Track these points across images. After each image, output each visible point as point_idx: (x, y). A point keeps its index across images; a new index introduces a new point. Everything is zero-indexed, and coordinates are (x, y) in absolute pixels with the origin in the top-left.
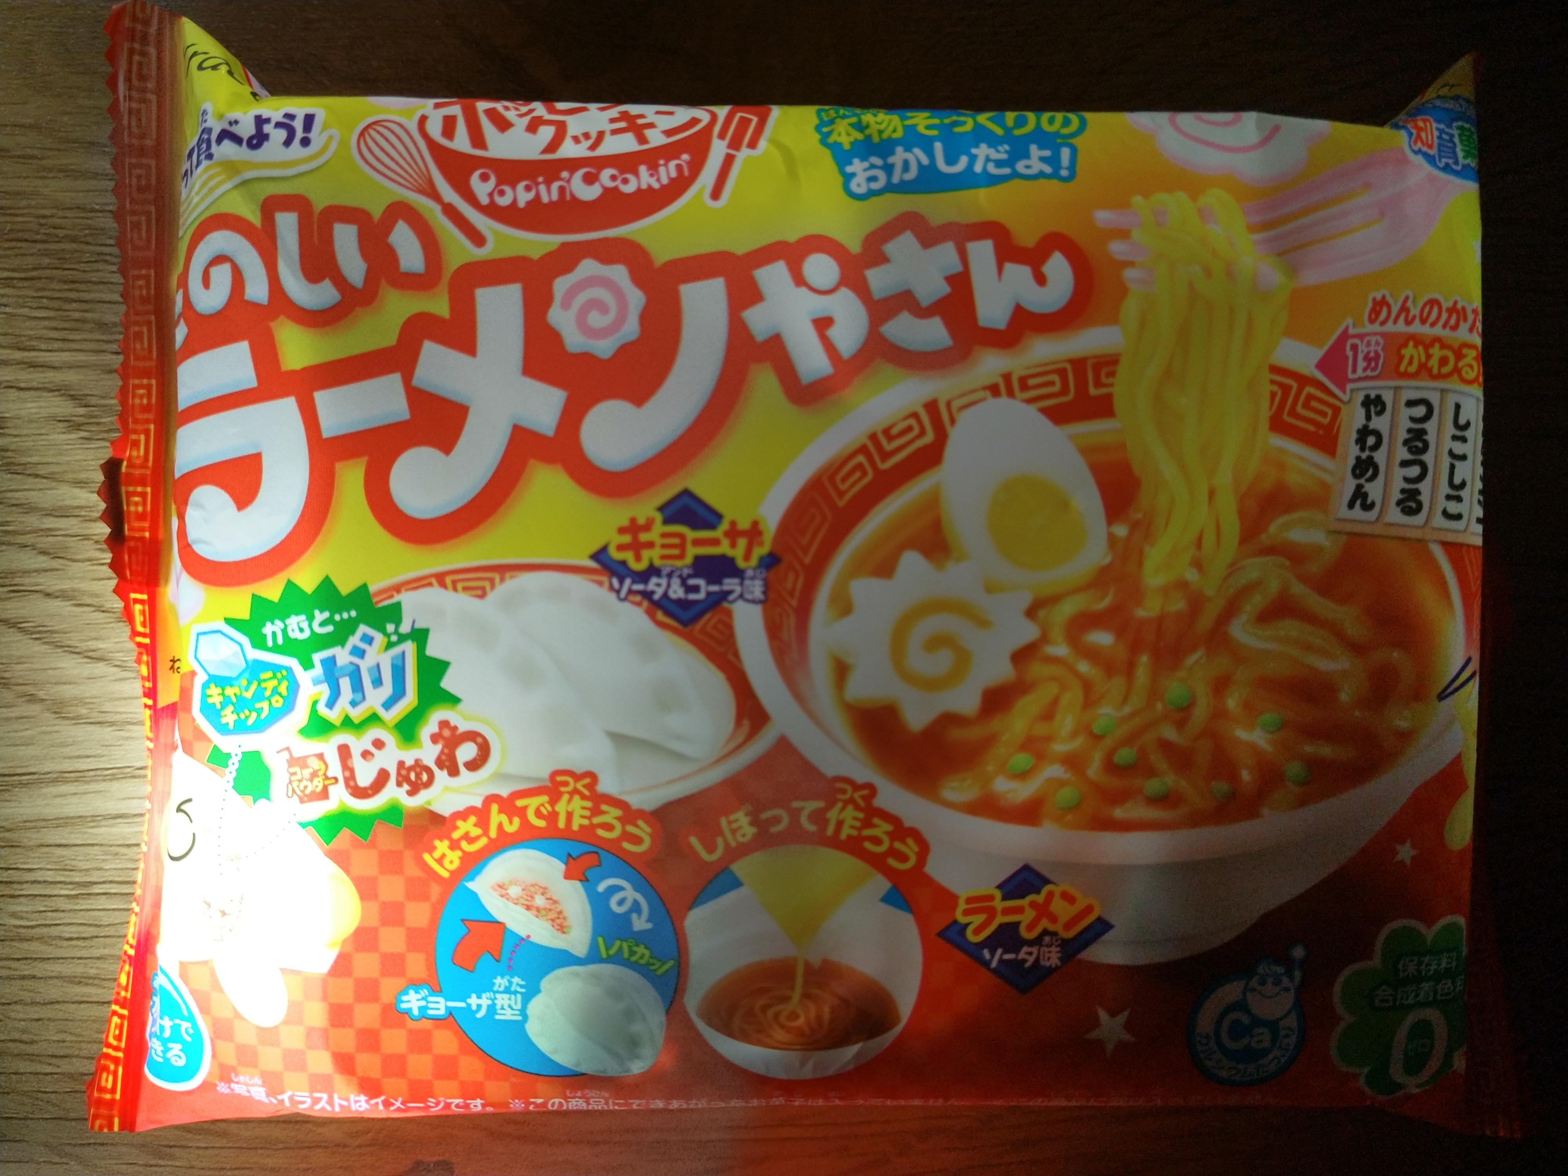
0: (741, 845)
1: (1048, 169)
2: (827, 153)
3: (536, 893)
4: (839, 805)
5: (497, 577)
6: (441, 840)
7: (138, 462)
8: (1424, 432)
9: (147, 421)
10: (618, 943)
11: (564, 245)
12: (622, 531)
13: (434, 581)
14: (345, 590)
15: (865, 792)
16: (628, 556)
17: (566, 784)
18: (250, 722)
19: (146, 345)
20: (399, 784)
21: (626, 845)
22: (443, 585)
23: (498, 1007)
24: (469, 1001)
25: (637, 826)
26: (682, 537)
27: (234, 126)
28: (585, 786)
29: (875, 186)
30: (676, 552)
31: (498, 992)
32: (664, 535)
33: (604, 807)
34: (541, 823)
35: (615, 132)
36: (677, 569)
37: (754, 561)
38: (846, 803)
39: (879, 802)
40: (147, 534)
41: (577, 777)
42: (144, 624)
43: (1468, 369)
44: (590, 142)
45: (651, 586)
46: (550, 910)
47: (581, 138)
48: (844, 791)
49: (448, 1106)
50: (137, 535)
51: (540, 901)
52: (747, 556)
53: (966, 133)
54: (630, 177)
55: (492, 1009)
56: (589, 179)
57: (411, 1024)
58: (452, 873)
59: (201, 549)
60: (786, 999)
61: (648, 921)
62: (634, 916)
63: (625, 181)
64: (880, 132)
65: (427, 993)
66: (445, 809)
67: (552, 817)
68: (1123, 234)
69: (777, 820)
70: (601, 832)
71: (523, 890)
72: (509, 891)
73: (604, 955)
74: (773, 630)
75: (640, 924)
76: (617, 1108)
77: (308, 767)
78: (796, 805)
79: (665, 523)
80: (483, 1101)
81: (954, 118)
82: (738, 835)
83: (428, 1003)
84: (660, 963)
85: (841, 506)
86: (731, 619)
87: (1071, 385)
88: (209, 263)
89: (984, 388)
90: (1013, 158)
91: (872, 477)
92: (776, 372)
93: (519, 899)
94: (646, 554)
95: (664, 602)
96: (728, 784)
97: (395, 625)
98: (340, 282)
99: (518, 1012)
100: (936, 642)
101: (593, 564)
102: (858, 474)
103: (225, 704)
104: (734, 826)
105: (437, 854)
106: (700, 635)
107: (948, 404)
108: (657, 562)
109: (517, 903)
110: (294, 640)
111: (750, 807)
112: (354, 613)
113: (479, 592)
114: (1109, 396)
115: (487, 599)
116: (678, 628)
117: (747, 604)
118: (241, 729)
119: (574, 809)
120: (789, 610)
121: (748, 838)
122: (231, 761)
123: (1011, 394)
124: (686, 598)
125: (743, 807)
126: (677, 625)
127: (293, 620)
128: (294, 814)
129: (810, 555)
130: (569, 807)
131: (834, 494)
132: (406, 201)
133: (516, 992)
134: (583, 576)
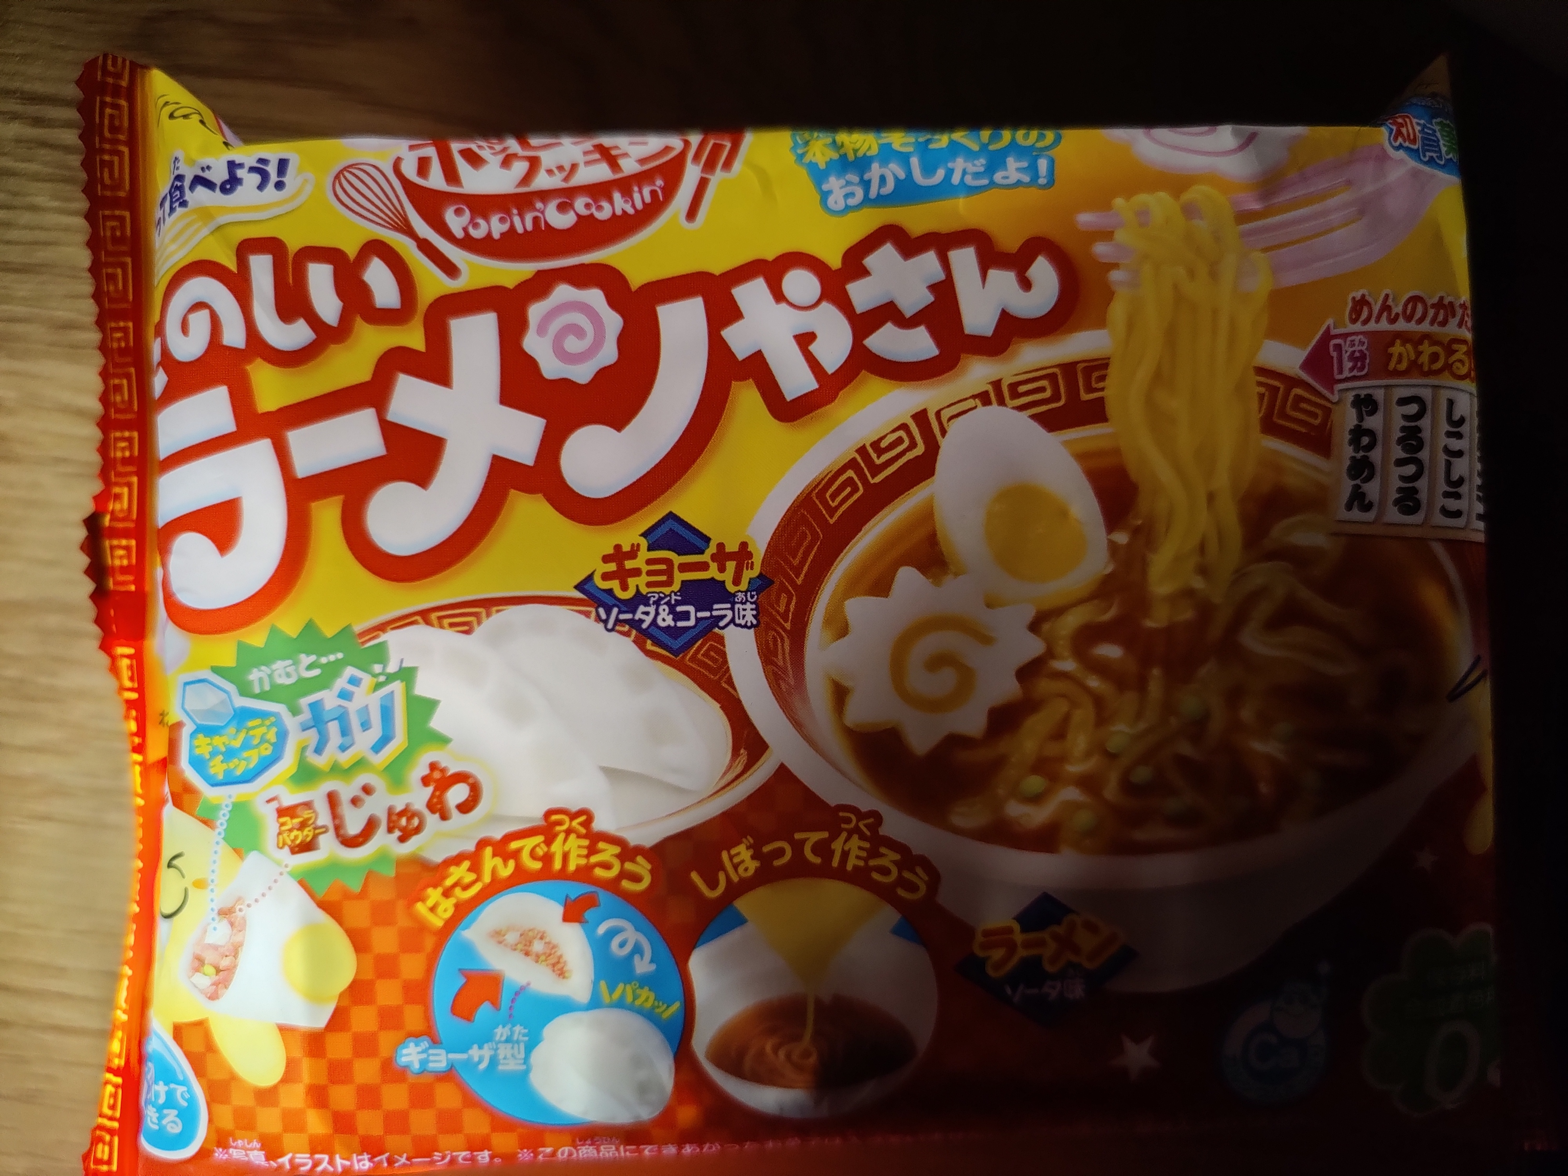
0: (742, 880)
1: (1026, 179)
2: (803, 173)
3: (534, 938)
4: (844, 835)
5: (483, 612)
6: (435, 886)
7: (121, 515)
8: (1418, 430)
9: (130, 474)
10: (621, 987)
11: (539, 273)
12: (606, 559)
13: (418, 618)
14: (329, 631)
15: (871, 820)
16: (614, 585)
17: (560, 823)
18: (239, 772)
19: (126, 397)
20: (390, 830)
21: (626, 884)
22: (428, 622)
23: (501, 1057)
24: (470, 1052)
25: (635, 863)
26: (668, 562)
27: (207, 171)
28: (581, 824)
29: (852, 202)
30: (663, 578)
31: (500, 1042)
32: (649, 562)
33: (601, 845)
34: (537, 865)
35: (587, 163)
36: (666, 596)
37: (744, 586)
38: (851, 833)
39: (885, 830)
40: (133, 588)
41: (573, 816)
42: (131, 679)
43: (1459, 364)
44: (564, 174)
45: (639, 616)
46: (549, 955)
47: (556, 171)
48: (848, 820)
49: (453, 1161)
50: (121, 589)
51: (538, 947)
52: (737, 581)
53: (941, 150)
54: (606, 205)
55: (494, 1059)
56: (563, 208)
57: (411, 1079)
58: (446, 921)
59: (183, 598)
60: (797, 1038)
61: (652, 961)
62: (636, 959)
63: (600, 208)
64: (855, 151)
65: (427, 1046)
66: (436, 856)
67: (547, 859)
68: (1106, 236)
69: (780, 852)
70: (599, 872)
71: (521, 935)
72: (506, 937)
73: (607, 999)
74: (767, 655)
75: (643, 966)
76: (628, 1153)
77: (297, 817)
78: (798, 836)
79: (650, 548)
80: (490, 1152)
81: (929, 136)
82: (741, 870)
83: (429, 1056)
84: (665, 1005)
85: (832, 523)
86: (724, 646)
87: (1062, 390)
88: (187, 310)
89: (974, 397)
90: (991, 169)
91: (863, 491)
92: (759, 390)
93: (516, 945)
94: (632, 582)
95: (654, 631)
96: (728, 816)
97: (382, 666)
98: (314, 321)
99: (523, 1061)
100: (938, 662)
101: (578, 595)
102: (849, 489)
103: (214, 754)
104: (736, 860)
105: (430, 903)
106: (691, 664)
107: (938, 414)
108: (644, 590)
109: (515, 950)
110: (281, 685)
111: (752, 841)
112: (340, 655)
113: (465, 628)
114: (1101, 400)
115: (474, 634)
116: (668, 657)
117: (739, 628)
118: (230, 781)
119: (570, 848)
120: (783, 633)
121: (751, 872)
122: (222, 812)
123: (1001, 402)
124: (675, 625)
125: (744, 840)
126: (668, 654)
127: (279, 665)
128: (286, 866)
129: (802, 576)
130: (565, 847)
131: (824, 512)
132: (381, 238)
133: (518, 1042)
134: (569, 607)
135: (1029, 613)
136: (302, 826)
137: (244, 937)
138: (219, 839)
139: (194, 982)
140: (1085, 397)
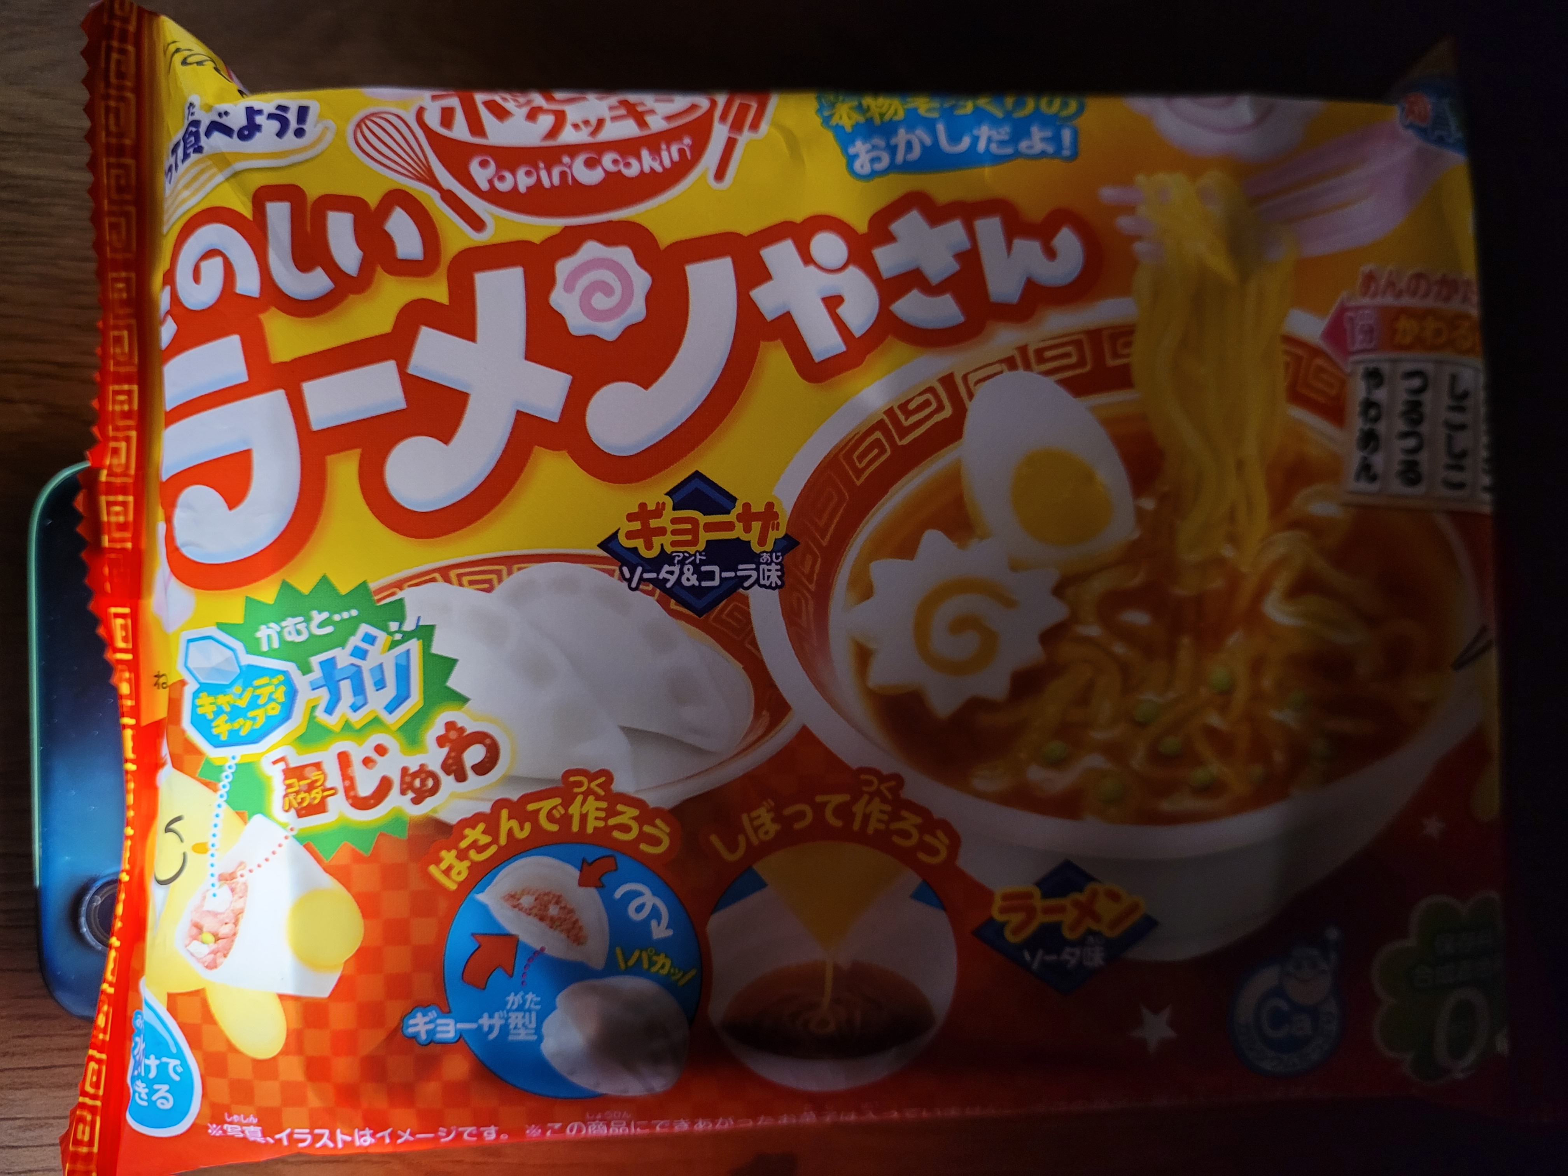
0: (764, 843)
1: (1050, 149)
2: (829, 137)
3: (549, 902)
4: (866, 797)
5: (504, 568)
6: (449, 850)
7: (119, 470)
8: (1421, 403)
9: (129, 428)
10: (637, 954)
11: (567, 229)
13: (437, 575)
14: (344, 588)
15: (892, 783)
16: (639, 543)
17: (579, 784)
18: (243, 733)
19: (126, 349)
20: (403, 792)
21: (644, 847)
22: (447, 580)
23: (512, 1026)
24: (481, 1021)
25: (655, 826)
26: (694, 521)
27: (224, 117)
28: (599, 786)
29: (879, 166)
30: (689, 537)
31: (511, 1010)
32: (674, 521)
33: (620, 807)
34: (554, 828)
35: (614, 119)
36: (691, 556)
37: (769, 546)
38: (872, 795)
39: (906, 793)
40: (129, 545)
41: (592, 777)
42: (125, 639)
43: (1466, 339)
44: (591, 129)
45: (663, 575)
46: (564, 920)
47: (582, 126)
48: (870, 783)
49: (459, 1135)
50: (118, 546)
51: (553, 911)
52: (762, 541)
54: (634, 162)
55: (504, 1028)
56: (591, 164)
57: (418, 1050)
58: (460, 884)
59: (189, 552)
60: (815, 1006)
61: (669, 927)
62: (654, 923)
63: (628, 165)
64: (882, 115)
65: (435, 1015)
66: (452, 817)
67: (565, 820)
68: (1129, 209)
69: (801, 815)
70: (617, 834)
71: (536, 899)
72: (521, 901)
73: (622, 966)
74: (791, 615)
75: (660, 931)
76: (639, 1131)
77: (305, 778)
78: (819, 799)
80: (497, 1128)
82: (761, 832)
83: (437, 1025)
84: (682, 973)
85: (858, 485)
86: (748, 607)
87: (1088, 356)
88: (200, 257)
89: (1001, 361)
91: (890, 453)
92: (787, 350)
93: (531, 909)
96: (751, 778)
97: (398, 623)
98: (333, 271)
99: (535, 1031)
100: (961, 625)
101: (602, 553)
102: (876, 451)
103: (219, 712)
104: (757, 823)
105: (444, 865)
106: (714, 624)
107: (965, 378)
109: (530, 915)
110: (292, 642)
111: (773, 804)
112: (354, 613)
113: (486, 586)
114: (1127, 367)
115: (494, 592)
116: (691, 616)
118: (235, 740)
119: (588, 812)
121: (772, 835)
122: (224, 774)
123: (1028, 367)
125: (765, 803)
126: (691, 614)
127: (289, 622)
128: (292, 829)
129: (828, 537)
130: (583, 809)
131: (851, 473)
132: (404, 188)
133: (530, 1010)
134: (592, 565)
135: (1053, 577)
136: (311, 787)
137: (245, 903)
138: (221, 801)
139: (192, 951)
140: (1111, 362)
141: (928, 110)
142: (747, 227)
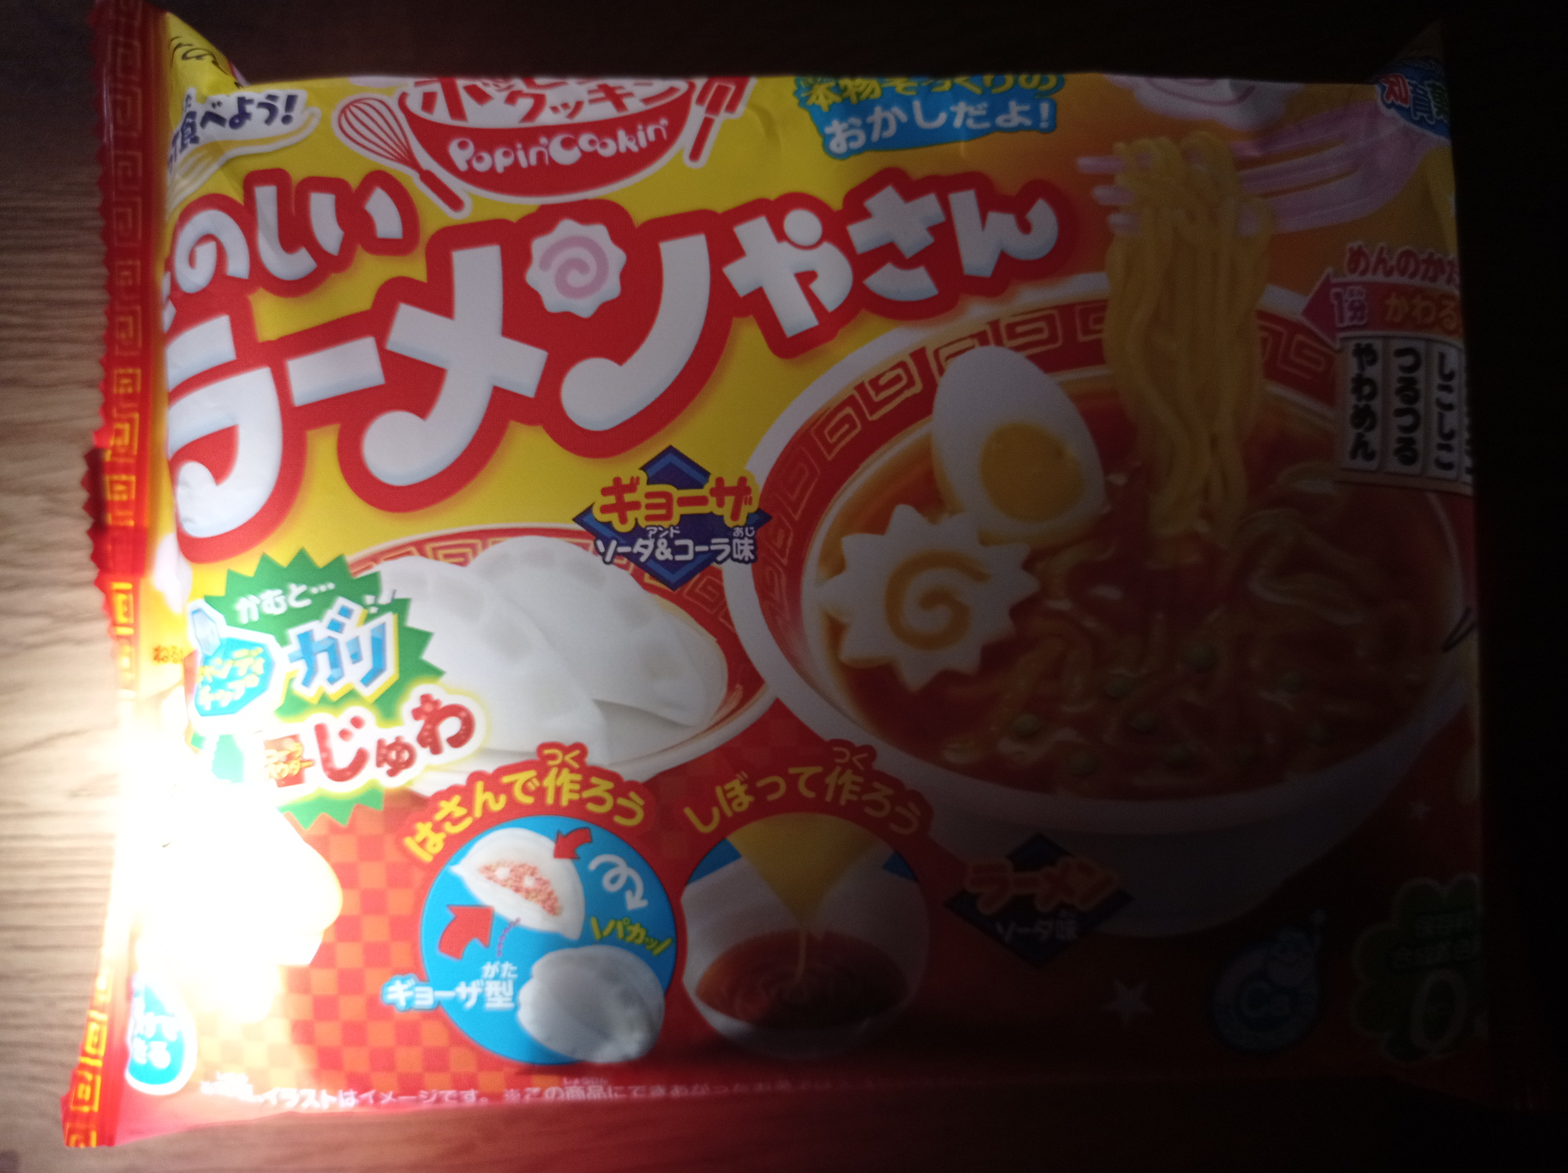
0: (738, 815)
2: (805, 115)
3: (524, 874)
4: (838, 769)
5: (479, 543)
6: (425, 821)
7: (122, 450)
8: (1414, 381)
9: (132, 410)
10: (611, 925)
11: (543, 208)
12: (605, 492)
13: (413, 549)
14: (321, 561)
15: (865, 755)
16: (613, 518)
17: (554, 757)
18: (224, 703)
19: (131, 335)
20: (380, 763)
21: (618, 819)
22: (422, 553)
23: (489, 994)
24: (458, 989)
25: (629, 798)
26: (667, 496)
27: (218, 107)
28: (574, 759)
29: (855, 145)
30: (662, 512)
31: (488, 979)
32: (649, 495)
33: (595, 780)
34: (528, 800)
35: (592, 101)
36: (665, 530)
37: (742, 520)
38: (844, 767)
39: (879, 765)
40: (132, 523)
41: (566, 750)
43: (1448, 320)
44: (569, 111)
45: (637, 549)
46: (540, 891)
47: (560, 108)
48: (842, 755)
49: (439, 1100)
50: (121, 524)
51: (528, 882)
52: (735, 516)
53: (943, 93)
54: (610, 142)
55: (481, 997)
56: (567, 144)
57: (396, 1016)
58: (435, 857)
59: (190, 528)
60: (789, 977)
61: (643, 898)
62: (628, 894)
63: (604, 145)
64: (858, 94)
65: (413, 983)
66: (427, 790)
67: (540, 793)
68: (1107, 179)
69: (773, 788)
70: (591, 807)
71: (511, 871)
72: (496, 873)
73: (597, 936)
74: (764, 590)
75: (635, 902)
76: (616, 1095)
77: (284, 749)
78: (792, 771)
79: (649, 482)
80: (477, 1092)
81: (931, 81)
82: (735, 805)
83: (415, 993)
84: (656, 942)
85: (830, 460)
86: (721, 579)
87: (1060, 331)
88: (196, 242)
89: (972, 336)
90: (992, 114)
91: (861, 428)
92: (760, 327)
93: (506, 881)
94: (631, 515)
95: (651, 564)
96: (723, 751)
97: (374, 597)
98: (316, 250)
99: (510, 999)
100: (932, 599)
101: (576, 527)
102: (847, 426)
104: (730, 795)
105: (419, 838)
106: (689, 598)
107: (936, 353)
108: (643, 523)
109: (505, 886)
110: (271, 615)
111: (745, 775)
112: (332, 586)
113: (461, 559)
114: (1098, 343)
115: (469, 565)
116: (666, 591)
117: (737, 564)
118: (217, 711)
119: (563, 783)
120: (780, 569)
121: (745, 807)
123: (999, 342)
124: (674, 559)
125: (738, 776)
126: (666, 587)
127: (269, 594)
128: (273, 799)
129: (800, 512)
130: (557, 782)
131: (822, 448)
132: (383, 169)
133: (506, 979)
134: (567, 539)
135: (1022, 551)
136: (290, 758)
140: (1082, 338)
141: (906, 89)
142: (721, 204)
